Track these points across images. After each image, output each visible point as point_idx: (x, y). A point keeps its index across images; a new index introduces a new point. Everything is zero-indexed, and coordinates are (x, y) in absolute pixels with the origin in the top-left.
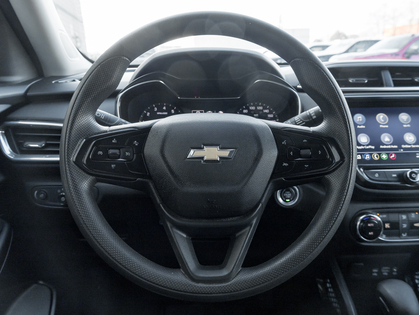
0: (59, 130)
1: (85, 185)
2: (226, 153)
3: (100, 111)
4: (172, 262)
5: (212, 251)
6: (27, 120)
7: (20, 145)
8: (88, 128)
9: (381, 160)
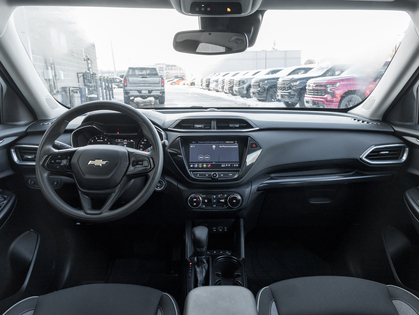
0: (36, 149)
1: (46, 175)
2: (104, 163)
3: (57, 142)
4: (79, 206)
5: (98, 203)
6: (26, 144)
7: (22, 157)
8: (49, 150)
9: (203, 167)
